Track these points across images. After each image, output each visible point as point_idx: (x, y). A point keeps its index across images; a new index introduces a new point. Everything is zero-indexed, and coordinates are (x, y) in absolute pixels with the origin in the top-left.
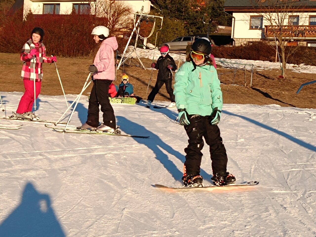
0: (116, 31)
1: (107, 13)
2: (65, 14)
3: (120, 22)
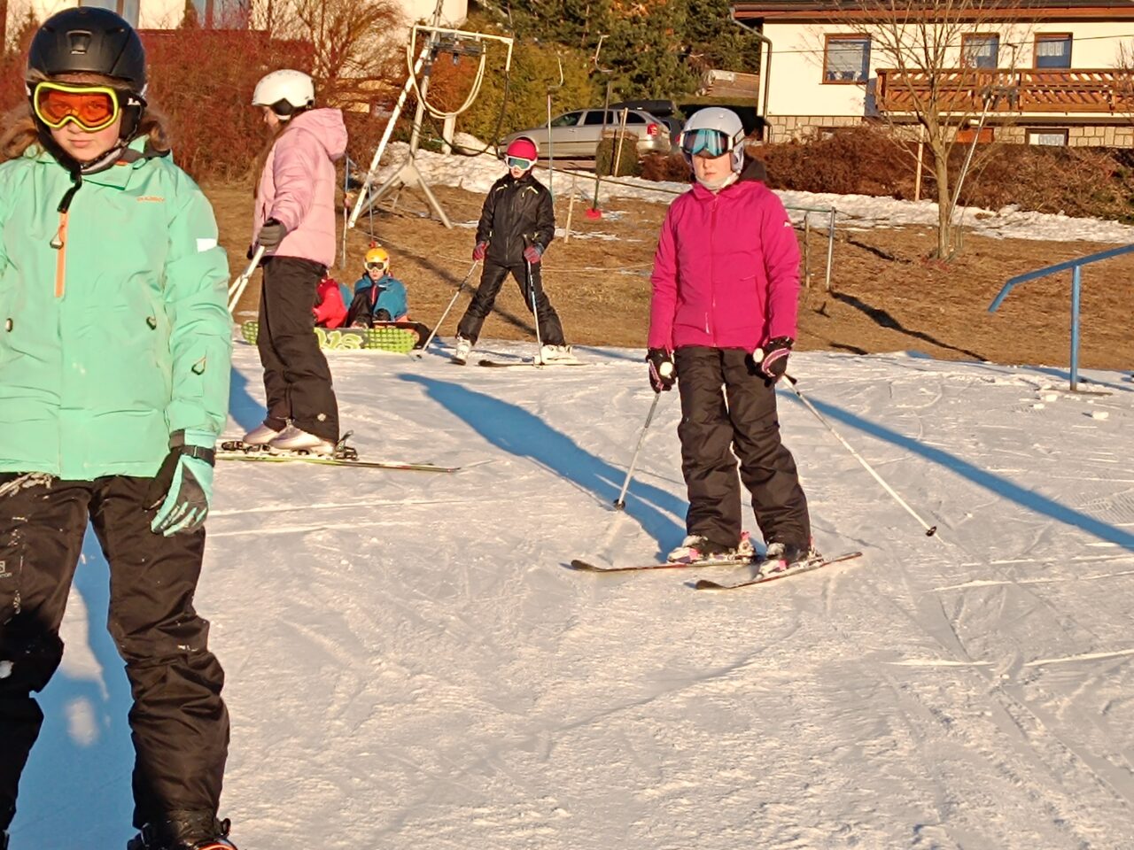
0: (344, 88)
1: (310, 26)
2: (158, 28)
3: (358, 58)
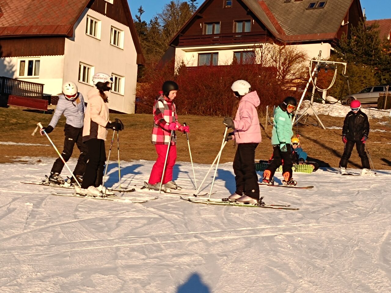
0: (287, 82)
1: (275, 62)
2: (224, 65)
3: (292, 72)
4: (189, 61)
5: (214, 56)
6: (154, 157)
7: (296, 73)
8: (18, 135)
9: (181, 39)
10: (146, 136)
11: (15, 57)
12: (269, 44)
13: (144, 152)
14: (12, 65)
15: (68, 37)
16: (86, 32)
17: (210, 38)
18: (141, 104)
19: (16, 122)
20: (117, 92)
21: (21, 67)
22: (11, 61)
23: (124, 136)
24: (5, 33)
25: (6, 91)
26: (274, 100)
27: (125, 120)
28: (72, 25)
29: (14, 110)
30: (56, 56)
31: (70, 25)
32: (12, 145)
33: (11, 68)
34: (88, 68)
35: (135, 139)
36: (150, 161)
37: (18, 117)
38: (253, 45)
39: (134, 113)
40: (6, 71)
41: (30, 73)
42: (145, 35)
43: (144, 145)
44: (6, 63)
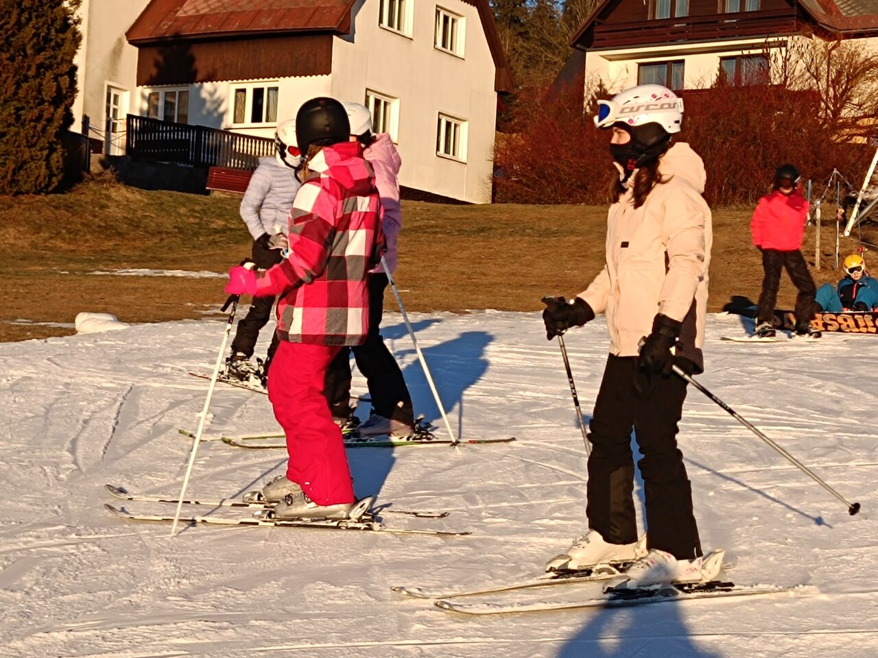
1: (816, 78)
3: (856, 101)
4: (613, 81)
5: (675, 68)
6: (520, 304)
7: (864, 104)
8: (225, 254)
9: (598, 33)
10: (511, 255)
11: (225, 82)
12: (801, 37)
13: (501, 292)
14: (219, 98)
15: (339, 34)
16: (381, 21)
17: (665, 27)
18: (505, 182)
19: (225, 225)
20: (451, 156)
21: (238, 104)
22: (215, 91)
23: (461, 256)
24: (202, 28)
25: (204, 157)
26: (810, 166)
27: (467, 219)
28: (347, 5)
29: (221, 200)
30: (314, 76)
31: (344, 7)
32: (207, 278)
33: (215, 106)
34: (386, 103)
35: (484, 261)
36: (508, 313)
37: (229, 215)
38: (763, 40)
39: (490, 202)
40: (204, 112)
41: (257, 117)
42: (522, 25)
43: (502, 275)
44: (204, 94)
